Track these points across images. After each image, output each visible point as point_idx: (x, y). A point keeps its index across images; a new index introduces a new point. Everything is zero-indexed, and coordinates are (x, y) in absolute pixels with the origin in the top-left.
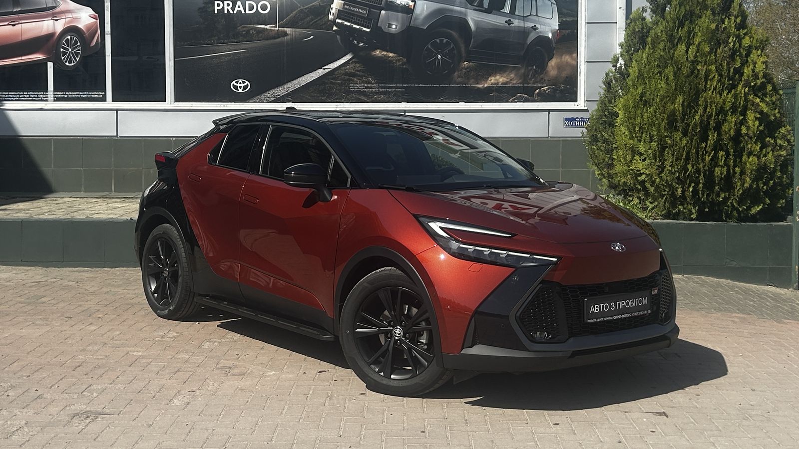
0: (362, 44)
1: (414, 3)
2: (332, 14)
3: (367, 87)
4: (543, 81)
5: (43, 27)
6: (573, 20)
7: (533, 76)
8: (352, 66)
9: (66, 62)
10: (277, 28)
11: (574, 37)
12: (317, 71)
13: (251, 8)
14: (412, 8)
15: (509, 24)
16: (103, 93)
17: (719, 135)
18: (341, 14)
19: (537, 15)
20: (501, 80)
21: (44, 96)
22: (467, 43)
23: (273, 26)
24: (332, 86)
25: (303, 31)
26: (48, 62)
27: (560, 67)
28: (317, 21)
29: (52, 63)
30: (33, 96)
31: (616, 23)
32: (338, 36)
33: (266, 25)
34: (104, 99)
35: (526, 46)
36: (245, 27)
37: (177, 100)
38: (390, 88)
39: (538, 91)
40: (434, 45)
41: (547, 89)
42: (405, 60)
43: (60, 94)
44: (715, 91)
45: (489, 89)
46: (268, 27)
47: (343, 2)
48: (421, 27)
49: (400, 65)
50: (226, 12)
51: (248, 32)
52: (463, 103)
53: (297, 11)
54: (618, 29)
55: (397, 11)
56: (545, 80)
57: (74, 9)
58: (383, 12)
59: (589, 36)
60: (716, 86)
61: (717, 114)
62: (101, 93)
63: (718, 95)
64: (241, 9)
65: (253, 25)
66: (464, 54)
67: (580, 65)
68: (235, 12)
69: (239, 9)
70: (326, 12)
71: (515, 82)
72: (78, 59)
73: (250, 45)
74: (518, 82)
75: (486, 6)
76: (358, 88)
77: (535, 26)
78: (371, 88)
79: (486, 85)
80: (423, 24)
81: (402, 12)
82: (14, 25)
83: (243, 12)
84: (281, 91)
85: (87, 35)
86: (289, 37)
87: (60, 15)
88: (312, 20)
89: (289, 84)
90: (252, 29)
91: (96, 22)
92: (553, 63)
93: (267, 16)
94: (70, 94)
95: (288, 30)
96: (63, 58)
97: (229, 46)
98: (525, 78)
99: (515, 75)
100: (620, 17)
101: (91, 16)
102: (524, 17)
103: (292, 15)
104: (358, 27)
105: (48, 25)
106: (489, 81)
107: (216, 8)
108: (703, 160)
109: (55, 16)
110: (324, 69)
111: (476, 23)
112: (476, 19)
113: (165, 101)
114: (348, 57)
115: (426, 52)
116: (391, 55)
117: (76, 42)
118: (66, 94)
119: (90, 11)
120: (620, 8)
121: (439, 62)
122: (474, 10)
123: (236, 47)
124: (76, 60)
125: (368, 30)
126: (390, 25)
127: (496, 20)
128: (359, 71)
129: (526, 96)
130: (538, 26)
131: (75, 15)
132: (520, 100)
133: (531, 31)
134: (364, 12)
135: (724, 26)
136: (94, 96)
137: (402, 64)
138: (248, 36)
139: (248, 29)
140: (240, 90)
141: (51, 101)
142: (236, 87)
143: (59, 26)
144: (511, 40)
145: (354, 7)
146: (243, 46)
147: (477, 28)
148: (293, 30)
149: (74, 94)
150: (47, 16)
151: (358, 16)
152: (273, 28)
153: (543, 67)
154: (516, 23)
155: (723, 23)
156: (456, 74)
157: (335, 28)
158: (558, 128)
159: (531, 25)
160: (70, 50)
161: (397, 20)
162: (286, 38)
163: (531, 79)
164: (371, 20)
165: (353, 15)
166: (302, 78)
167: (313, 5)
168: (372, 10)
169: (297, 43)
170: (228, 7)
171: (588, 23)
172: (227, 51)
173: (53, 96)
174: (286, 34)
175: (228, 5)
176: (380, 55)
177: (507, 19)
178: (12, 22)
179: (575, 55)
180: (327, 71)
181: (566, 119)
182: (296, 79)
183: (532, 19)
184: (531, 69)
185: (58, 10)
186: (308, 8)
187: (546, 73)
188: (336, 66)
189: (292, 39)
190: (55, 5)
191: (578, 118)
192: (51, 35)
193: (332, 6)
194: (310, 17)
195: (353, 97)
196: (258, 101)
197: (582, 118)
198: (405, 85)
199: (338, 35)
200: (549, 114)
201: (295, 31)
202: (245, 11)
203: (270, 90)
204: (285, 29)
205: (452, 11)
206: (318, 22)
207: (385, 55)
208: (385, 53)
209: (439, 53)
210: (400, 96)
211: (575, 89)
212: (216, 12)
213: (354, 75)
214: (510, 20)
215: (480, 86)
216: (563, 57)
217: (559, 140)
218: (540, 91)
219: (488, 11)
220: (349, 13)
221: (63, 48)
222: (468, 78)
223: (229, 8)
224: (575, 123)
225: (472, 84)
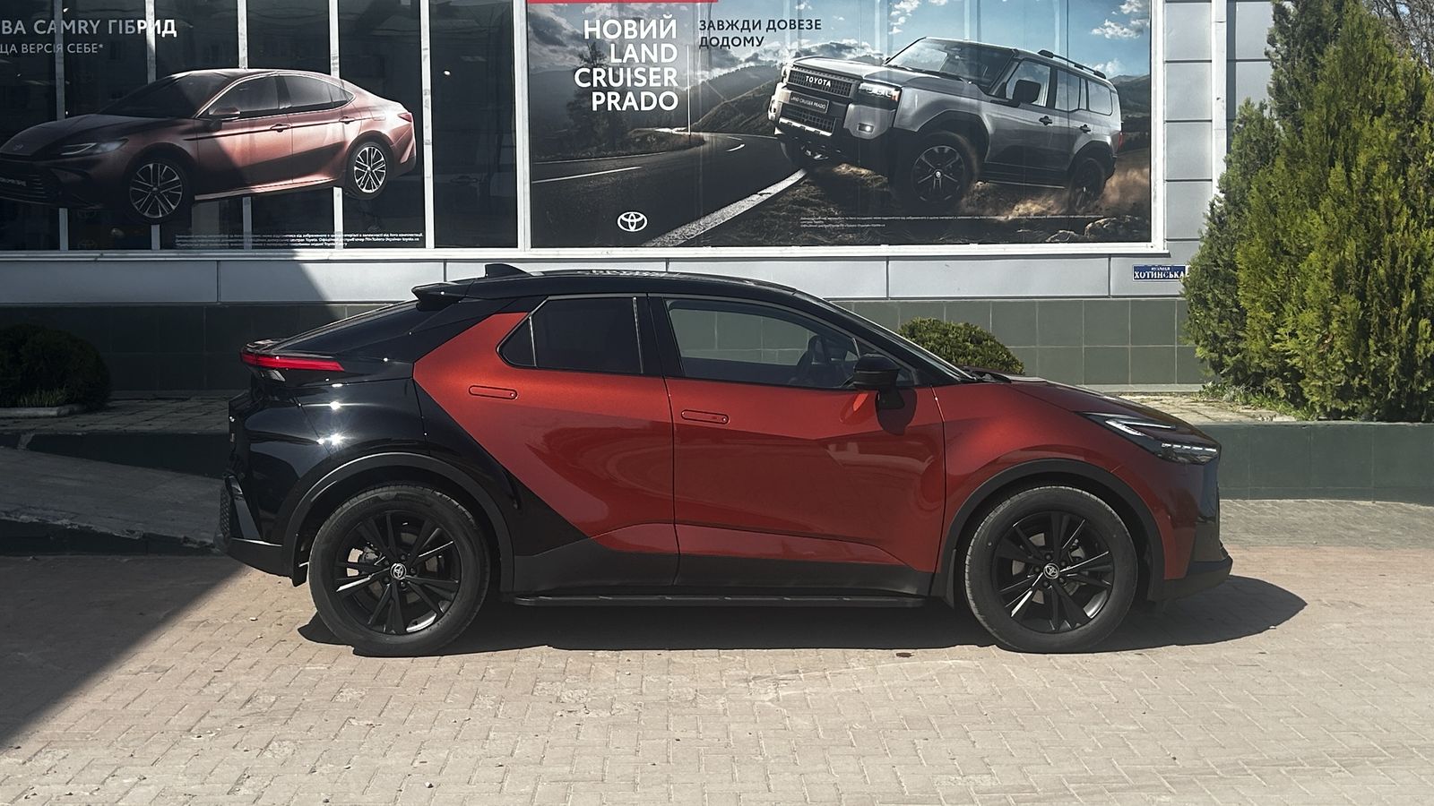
0: (819, 156)
1: (898, 92)
2: (773, 110)
3: (827, 222)
4: (1098, 210)
5: (326, 134)
6: (1144, 117)
7: (1083, 203)
8: (804, 190)
9: (362, 187)
10: (689, 133)
11: (1145, 143)
12: (750, 199)
13: (649, 103)
14: (896, 99)
15: (1046, 124)
16: (421, 235)
17: (1418, 294)
18: (786, 110)
19: (1088, 109)
20: (1034, 209)
21: (329, 240)
22: (981, 155)
23: (683, 129)
24: (773, 220)
25: (729, 136)
26: (335, 188)
27: (1124, 189)
28: (749, 122)
29: (341, 189)
30: (310, 240)
31: (1211, 121)
32: (782, 144)
33: (671, 128)
34: (421, 244)
35: (1072, 157)
36: (639, 131)
37: (535, 244)
38: (863, 222)
39: (1090, 225)
40: (931, 155)
41: (1105, 223)
42: (885, 179)
43: (353, 237)
44: (1406, 232)
45: (1016, 223)
46: (674, 131)
47: (790, 92)
48: (911, 129)
49: (877, 187)
50: (610, 108)
51: (644, 138)
52: (975, 246)
53: (718, 106)
54: (1214, 132)
55: (873, 105)
56: (1101, 209)
57: (374, 105)
58: (851, 106)
59: (1169, 141)
60: (1407, 224)
61: (1415, 264)
62: (417, 235)
63: (1412, 237)
64: (634, 103)
65: (650, 129)
66: (976, 170)
67: (1155, 185)
68: (624, 109)
69: (630, 104)
70: (764, 108)
71: (1055, 212)
72: (381, 183)
73: (647, 159)
74: (1060, 212)
75: (1010, 96)
76: (814, 224)
77: (1085, 126)
78: (833, 223)
79: (1010, 218)
80: (912, 125)
81: (881, 106)
82: (280, 131)
83: (636, 108)
84: (694, 229)
85: (395, 145)
86: (707, 146)
87: (352, 115)
88: (742, 119)
89: (708, 219)
90: (651, 134)
91: (410, 125)
92: (1113, 182)
93: (673, 114)
94: (368, 237)
95: (706, 136)
96: (357, 181)
97: (613, 161)
98: (1070, 206)
99: (1056, 201)
100: (1218, 114)
101: (403, 116)
102: (1068, 112)
103: (711, 112)
104: (812, 129)
105: (334, 131)
106: (1015, 211)
107: (595, 103)
108: (1398, 332)
109: (345, 117)
110: (761, 195)
111: (995, 121)
112: (994, 115)
113: (517, 247)
114: (798, 176)
115: (918, 168)
116: (864, 171)
117: (378, 157)
118: (362, 237)
119: (398, 108)
120: (1218, 99)
121: (937, 181)
122: (992, 102)
123: (625, 163)
124: (378, 184)
125: (829, 134)
126: (862, 127)
127: (1025, 117)
128: (815, 197)
129: (1072, 233)
130: (1089, 126)
131: (375, 115)
132: (1063, 240)
133: (1079, 135)
134: (822, 106)
135: (1412, 135)
136: (407, 240)
137: (881, 186)
138: (644, 146)
139: (643, 134)
140: (632, 229)
141: (339, 247)
142: (625, 224)
143: (351, 132)
144: (1049, 148)
145: (806, 99)
146: (636, 161)
147: (997, 129)
148: (714, 135)
149: (375, 237)
150: (332, 116)
151: (813, 113)
152: (682, 133)
153: (1097, 188)
154: (1057, 121)
155: (1412, 131)
156: (965, 199)
157: (777, 132)
158: (1123, 283)
159: (1079, 124)
160: (369, 169)
161: (874, 119)
162: (702, 147)
163: (1079, 207)
164: (833, 119)
165: (806, 111)
166: (726, 208)
167: (745, 97)
168: (834, 103)
169: (718, 154)
170: (613, 102)
171: (1167, 121)
172: (611, 169)
173: (342, 240)
174: (702, 142)
175: (614, 98)
176: (847, 172)
177: (1043, 116)
178: (277, 125)
179: (1147, 170)
180: (765, 197)
181: (1137, 269)
182: (717, 210)
183: (1080, 116)
184: (1080, 192)
185: (349, 106)
186: (734, 102)
187: (1103, 198)
188: (779, 190)
189: (711, 150)
190: (344, 99)
191: (1154, 266)
192: (340, 146)
193: (773, 98)
194: (740, 116)
195: (806, 237)
196: (659, 244)
197: (1159, 266)
198: (886, 218)
199: (784, 142)
200: (1110, 260)
201: (716, 137)
202: (639, 107)
203: (677, 228)
204: (701, 134)
205: (957, 104)
206: (752, 123)
207: (854, 173)
208: (855, 169)
209: (938, 168)
210: (877, 235)
211: (1147, 222)
212: (595, 108)
213: (806, 203)
214: (1046, 117)
215: (1002, 218)
216: (1129, 173)
217: (1128, 301)
218: (1093, 226)
219: (1013, 104)
220: (798, 108)
221: (358, 165)
222: (983, 207)
223: (615, 102)
224: (1150, 274)
225: (989, 215)
